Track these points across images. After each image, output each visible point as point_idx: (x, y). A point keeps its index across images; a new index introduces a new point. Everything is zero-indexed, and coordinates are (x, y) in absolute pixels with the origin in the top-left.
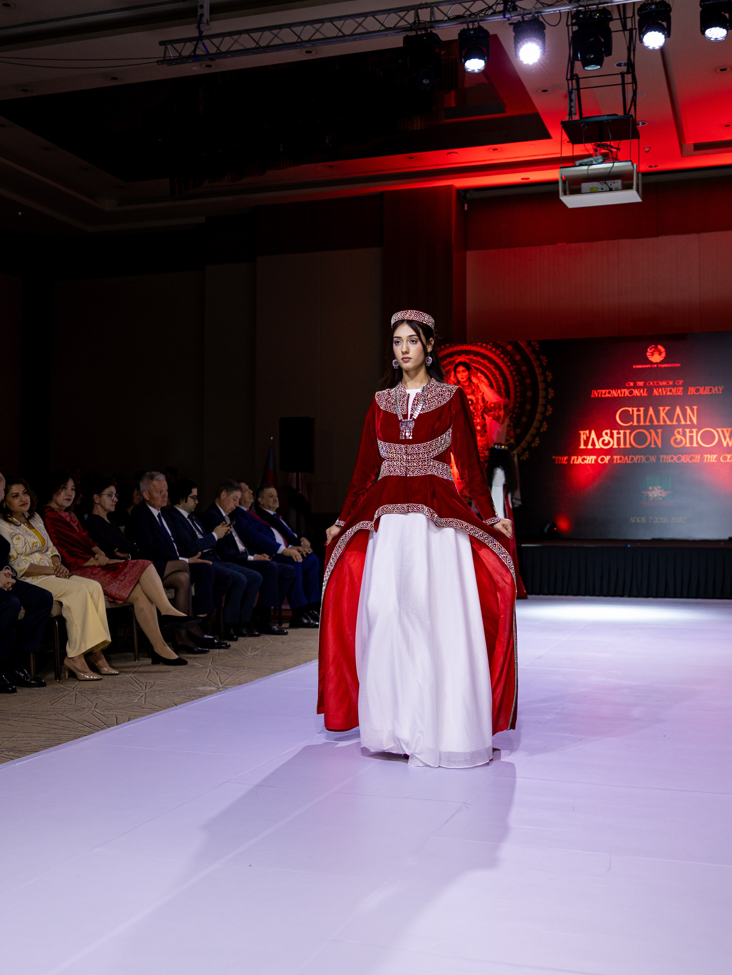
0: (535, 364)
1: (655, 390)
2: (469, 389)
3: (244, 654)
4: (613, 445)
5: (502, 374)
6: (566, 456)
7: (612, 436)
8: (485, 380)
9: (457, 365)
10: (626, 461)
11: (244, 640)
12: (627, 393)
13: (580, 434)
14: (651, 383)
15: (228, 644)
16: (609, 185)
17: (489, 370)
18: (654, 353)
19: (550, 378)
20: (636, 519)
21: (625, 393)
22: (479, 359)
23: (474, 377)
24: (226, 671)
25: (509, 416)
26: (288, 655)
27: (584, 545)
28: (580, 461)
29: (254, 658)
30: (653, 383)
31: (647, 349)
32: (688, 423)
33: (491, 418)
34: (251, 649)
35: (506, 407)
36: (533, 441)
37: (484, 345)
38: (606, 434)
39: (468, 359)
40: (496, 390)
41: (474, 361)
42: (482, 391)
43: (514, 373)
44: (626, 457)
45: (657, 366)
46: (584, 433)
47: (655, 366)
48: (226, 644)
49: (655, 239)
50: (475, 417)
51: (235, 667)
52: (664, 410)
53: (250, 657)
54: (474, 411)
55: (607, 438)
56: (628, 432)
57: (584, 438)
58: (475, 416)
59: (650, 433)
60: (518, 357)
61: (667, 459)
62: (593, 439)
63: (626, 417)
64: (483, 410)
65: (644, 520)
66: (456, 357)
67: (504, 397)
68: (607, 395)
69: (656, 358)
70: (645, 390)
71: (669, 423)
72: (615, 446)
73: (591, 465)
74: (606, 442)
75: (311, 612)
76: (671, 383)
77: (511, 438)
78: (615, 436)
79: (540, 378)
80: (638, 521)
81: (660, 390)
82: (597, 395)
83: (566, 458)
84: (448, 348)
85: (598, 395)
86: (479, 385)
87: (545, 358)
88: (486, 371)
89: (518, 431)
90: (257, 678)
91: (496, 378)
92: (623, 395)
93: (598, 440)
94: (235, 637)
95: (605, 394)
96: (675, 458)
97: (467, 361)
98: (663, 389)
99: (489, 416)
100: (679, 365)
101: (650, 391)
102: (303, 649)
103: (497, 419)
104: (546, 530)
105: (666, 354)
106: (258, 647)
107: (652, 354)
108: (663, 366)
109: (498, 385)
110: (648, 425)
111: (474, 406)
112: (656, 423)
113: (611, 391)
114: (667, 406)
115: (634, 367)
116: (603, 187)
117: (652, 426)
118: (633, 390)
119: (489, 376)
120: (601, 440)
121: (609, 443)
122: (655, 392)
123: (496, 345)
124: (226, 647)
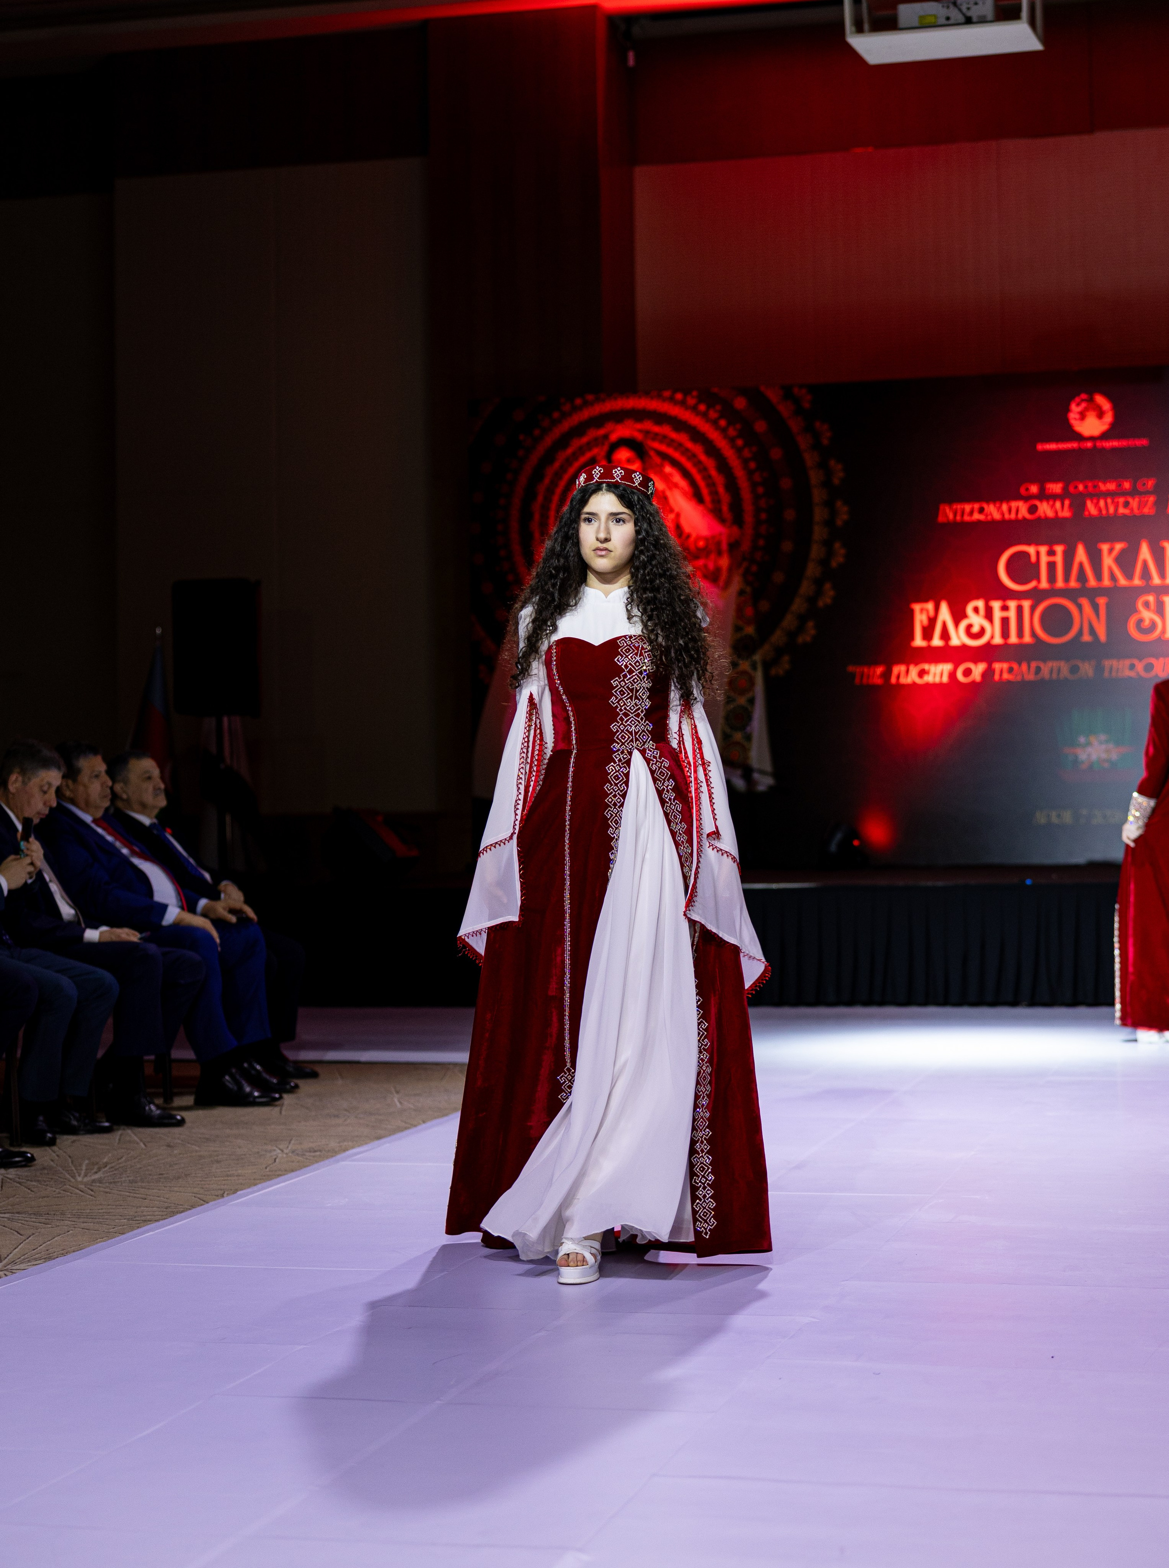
0: (804, 441)
1: (1089, 504)
3: (69, 1181)
4: (992, 637)
5: (723, 466)
6: (877, 663)
7: (989, 616)
8: (683, 483)
9: (614, 447)
10: (1024, 676)
11: (74, 1142)
12: (1024, 511)
13: (914, 611)
14: (1081, 487)
15: (29, 1155)
16: (965, 11)
17: (692, 457)
18: (1088, 413)
19: (839, 474)
20: (1049, 816)
21: (1019, 510)
22: (666, 430)
23: (656, 474)
24: (16, 1225)
25: (742, 571)
26: (179, 1178)
27: (924, 883)
28: (912, 676)
29: (92, 1190)
30: (1086, 487)
31: (1070, 404)
34: (87, 1165)
35: (733, 546)
36: (801, 629)
37: (679, 396)
38: (976, 610)
39: (640, 431)
40: (711, 506)
41: (656, 437)
42: (676, 509)
43: (753, 465)
44: (1024, 667)
45: (1095, 446)
46: (922, 610)
47: (1089, 444)
49: (1085, 139)
51: (41, 1215)
52: (1111, 551)
53: (82, 1187)
55: (976, 621)
56: (1026, 604)
57: (921, 622)
59: (1080, 607)
60: (760, 426)
61: (1122, 668)
62: (945, 623)
63: (1024, 569)
65: (1067, 817)
66: (610, 426)
67: (729, 524)
68: (977, 516)
69: (1092, 426)
70: (1067, 503)
71: (1123, 581)
72: (998, 640)
73: (941, 685)
74: (975, 629)
75: (246, 1065)
76: (1127, 485)
77: (748, 623)
78: (997, 614)
79: (815, 477)
80: (1055, 820)
81: (1102, 503)
82: (951, 516)
83: (879, 670)
84: (593, 404)
85: (955, 515)
86: (668, 493)
87: (827, 427)
88: (684, 459)
89: (764, 606)
90: (94, 1240)
91: (708, 478)
92: (1013, 516)
94: (49, 1135)
95: (971, 513)
96: (1140, 666)
97: (639, 437)
98: (1109, 501)
100: (1143, 442)
101: (1078, 507)
102: (218, 1162)
103: (713, 577)
104: (833, 847)
105: (1116, 416)
106: (105, 1160)
107: (1082, 416)
108: (1108, 444)
109: (714, 493)
110: (1074, 590)
112: (1092, 582)
113: (985, 506)
114: (1119, 540)
115: (1040, 447)
116: (949, 15)
117: (1084, 591)
118: (1038, 503)
119: (693, 471)
120: (963, 625)
121: (982, 632)
122: (1092, 508)
123: (708, 397)
124: (24, 1163)
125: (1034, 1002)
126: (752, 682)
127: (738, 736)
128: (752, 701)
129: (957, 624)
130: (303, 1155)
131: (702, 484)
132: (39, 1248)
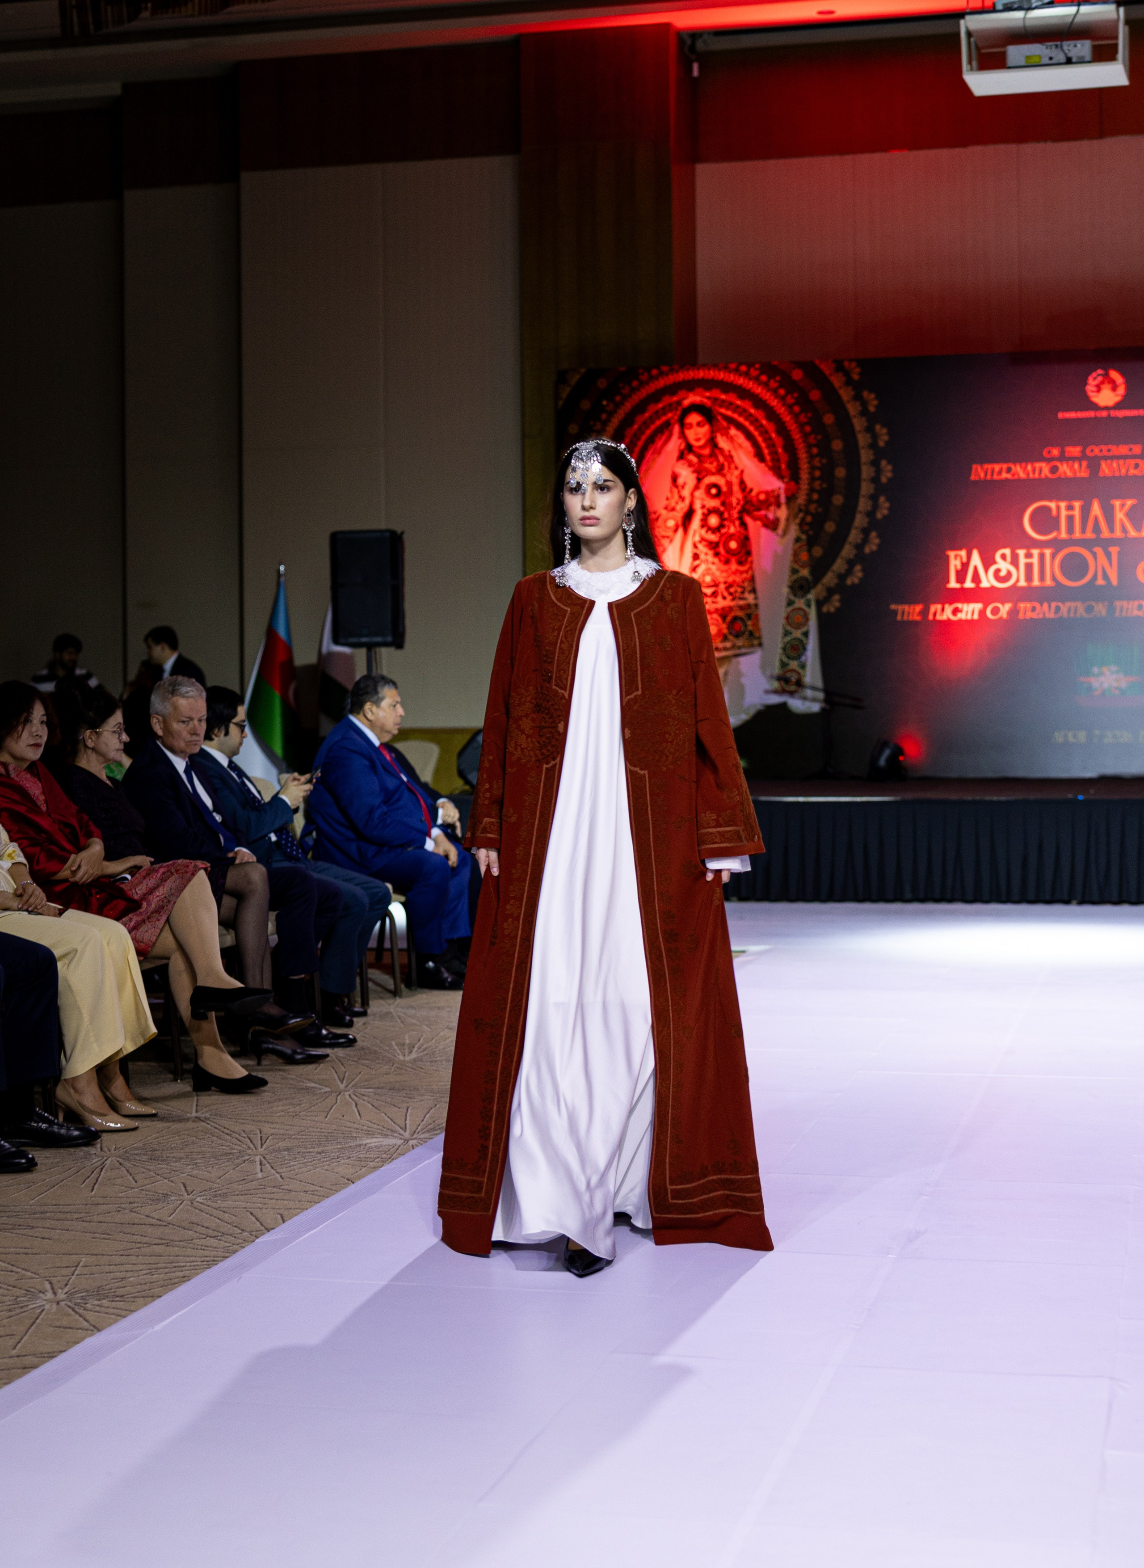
0: (853, 409)
1: (1103, 465)
2: (711, 463)
4: (1018, 581)
5: (782, 430)
6: (916, 603)
7: (1015, 562)
8: (747, 444)
9: (687, 412)
10: (1044, 614)
12: (1046, 471)
13: (948, 557)
14: (1097, 450)
15: (351, 1037)
16: (1067, 51)
17: (754, 421)
18: (1103, 386)
19: (883, 437)
20: (1066, 736)
21: (1041, 470)
22: (732, 397)
23: (722, 435)
25: (798, 521)
28: (947, 614)
30: (1101, 451)
31: (1086, 379)
33: (759, 523)
35: (790, 499)
36: (849, 572)
37: (744, 368)
38: (1003, 557)
39: (708, 398)
40: (770, 464)
41: (723, 404)
42: (741, 467)
43: (808, 429)
44: (1046, 605)
45: (1109, 415)
46: (956, 556)
47: (1104, 414)
48: (345, 1036)
49: (1096, 144)
50: (726, 523)
51: (398, 1090)
52: (1122, 506)
54: (722, 509)
55: (1004, 566)
56: (1048, 552)
57: (956, 566)
58: (726, 519)
59: (1095, 555)
60: (815, 395)
61: (1130, 608)
62: (976, 569)
63: (1045, 522)
64: (743, 507)
65: (1082, 736)
66: (682, 393)
67: (786, 480)
68: (1004, 475)
69: (1106, 398)
70: (1084, 464)
71: (1133, 533)
72: (1022, 583)
73: (972, 621)
74: (1003, 573)
76: (1137, 449)
77: (803, 566)
78: (1022, 561)
79: (862, 439)
80: (1071, 739)
81: (1115, 465)
82: (982, 475)
83: (918, 608)
84: (667, 375)
85: (986, 474)
86: (733, 453)
87: (873, 396)
88: (747, 424)
89: (818, 551)
91: (768, 440)
92: (1037, 476)
93: (986, 569)
95: (1000, 473)
97: (708, 403)
98: (1121, 462)
99: (755, 519)
101: (1093, 468)
103: (772, 525)
104: (882, 762)
105: (1127, 389)
107: (1099, 389)
108: (1121, 414)
109: (774, 453)
110: (1088, 540)
111: (722, 498)
112: (1106, 534)
113: (1012, 466)
114: (1130, 498)
115: (1060, 415)
116: (1053, 55)
117: (1099, 541)
118: (1059, 464)
120: (991, 569)
121: (1009, 574)
122: (1105, 469)
123: (769, 369)
124: (348, 1044)
125: (1085, 900)
126: (806, 618)
127: (794, 664)
128: (806, 634)
131: (762, 444)
132: (425, 1119)
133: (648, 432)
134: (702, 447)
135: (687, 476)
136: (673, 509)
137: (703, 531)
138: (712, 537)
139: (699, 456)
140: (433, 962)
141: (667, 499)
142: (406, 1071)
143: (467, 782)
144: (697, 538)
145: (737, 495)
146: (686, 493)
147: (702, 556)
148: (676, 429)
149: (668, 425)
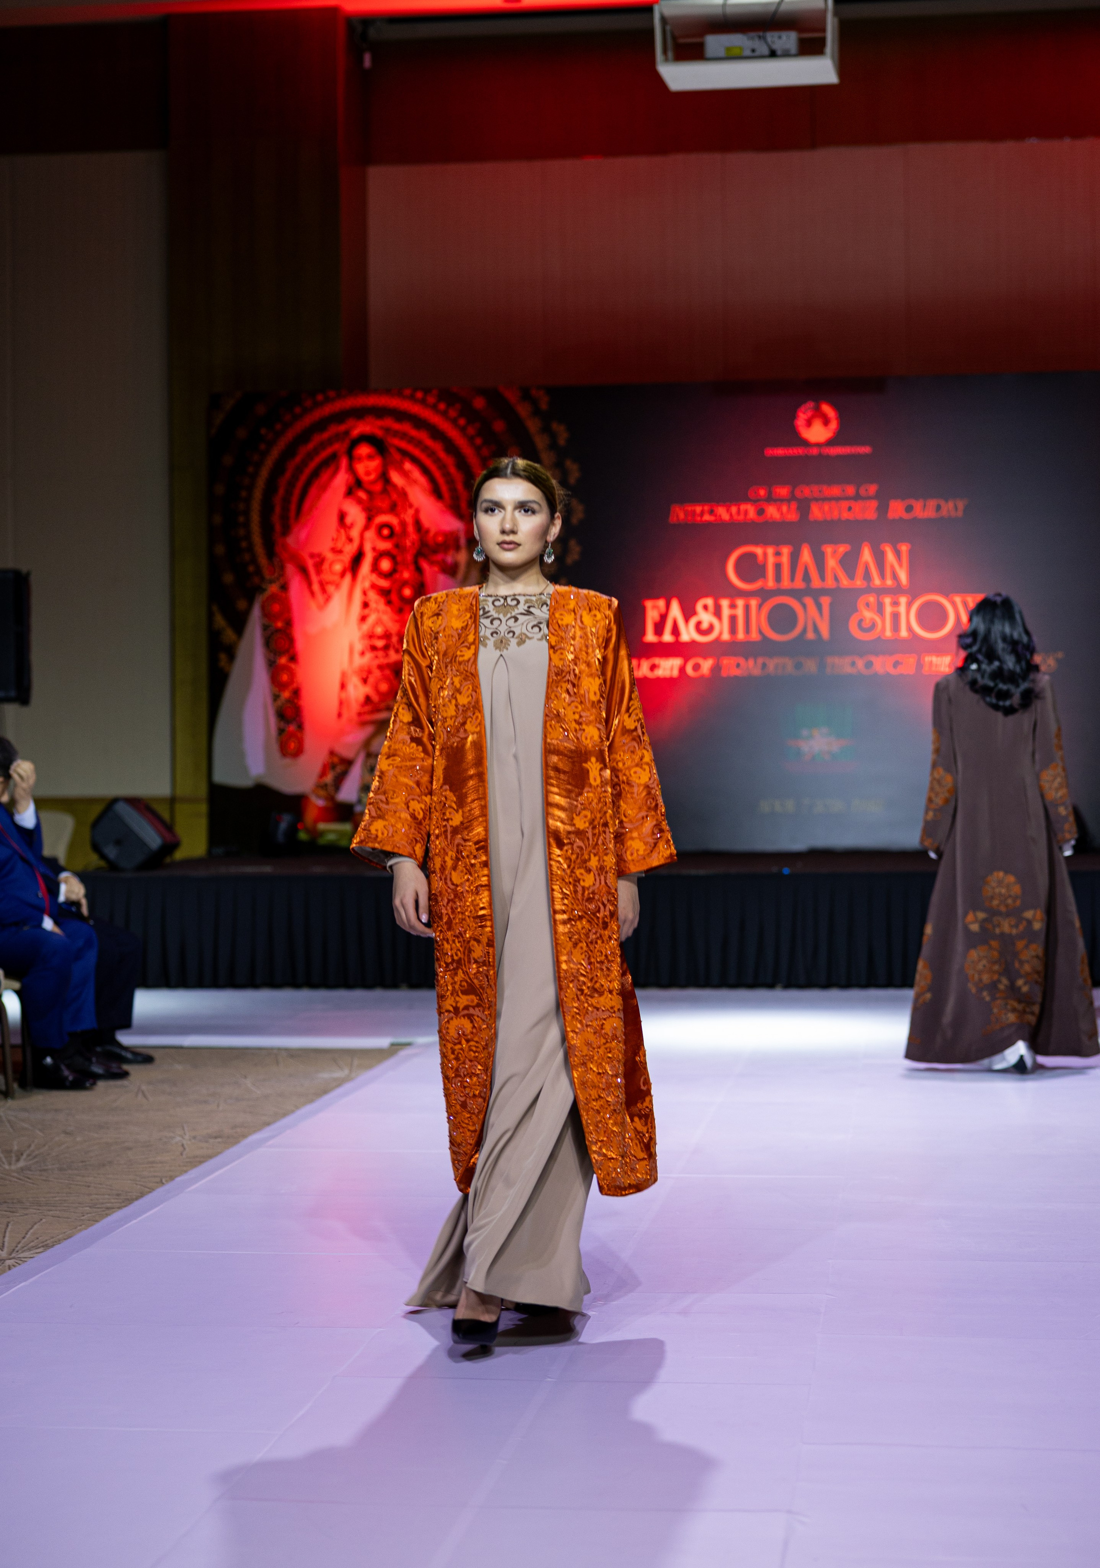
0: (540, 442)
1: (815, 508)
2: (383, 500)
4: (721, 633)
5: (462, 464)
7: (718, 613)
8: (423, 479)
9: (356, 443)
10: (750, 671)
12: (752, 513)
13: (645, 608)
14: (807, 491)
16: (770, 43)
17: (432, 454)
18: (814, 421)
20: (773, 805)
21: (746, 512)
22: (406, 427)
23: (395, 470)
26: (104, 1165)
28: (643, 670)
29: (28, 1178)
30: (812, 491)
31: (797, 412)
32: (889, 582)
33: (436, 569)
35: (471, 542)
37: (419, 395)
38: (705, 607)
40: (449, 502)
41: (396, 434)
42: (416, 504)
44: (752, 662)
45: (821, 452)
46: (653, 607)
47: (815, 451)
49: (808, 154)
50: (400, 567)
52: (834, 552)
53: (15, 1174)
54: (395, 552)
55: (705, 618)
56: (754, 603)
57: (653, 618)
58: (399, 564)
59: (804, 606)
60: (499, 426)
61: (843, 665)
62: (675, 619)
63: (751, 569)
64: (419, 550)
65: (790, 805)
67: (466, 520)
68: (707, 517)
69: (817, 433)
70: (794, 506)
71: (845, 582)
72: (726, 636)
73: (671, 678)
74: (705, 626)
76: (851, 490)
78: (726, 612)
80: (778, 808)
81: (826, 508)
82: (683, 517)
84: (334, 401)
85: (687, 516)
86: (408, 489)
87: (563, 428)
88: (423, 456)
91: (446, 474)
92: (741, 517)
93: (687, 622)
95: (702, 513)
96: (860, 663)
97: (379, 433)
98: (834, 505)
99: (432, 563)
100: (865, 450)
101: (804, 511)
102: (129, 1149)
103: (451, 571)
105: (841, 424)
106: (16, 1148)
107: (809, 423)
108: (833, 451)
109: (453, 490)
110: (798, 590)
111: (395, 539)
112: (816, 583)
113: (715, 509)
114: (841, 543)
115: (768, 452)
116: (756, 47)
117: (809, 591)
118: (766, 506)
119: (433, 468)
120: (693, 622)
121: (711, 628)
122: (816, 512)
123: (447, 396)
125: (792, 983)
129: (687, 620)
130: (207, 1142)
131: (441, 481)
132: (28, 1236)
133: (313, 465)
134: (373, 482)
135: (355, 514)
136: (340, 552)
137: (374, 578)
138: (384, 583)
139: (369, 493)
140: (52, 1058)
141: (333, 540)
142: (10, 1181)
143: (103, 856)
144: (367, 584)
145: (412, 537)
146: (355, 533)
147: (373, 605)
148: (344, 463)
149: (333, 458)
